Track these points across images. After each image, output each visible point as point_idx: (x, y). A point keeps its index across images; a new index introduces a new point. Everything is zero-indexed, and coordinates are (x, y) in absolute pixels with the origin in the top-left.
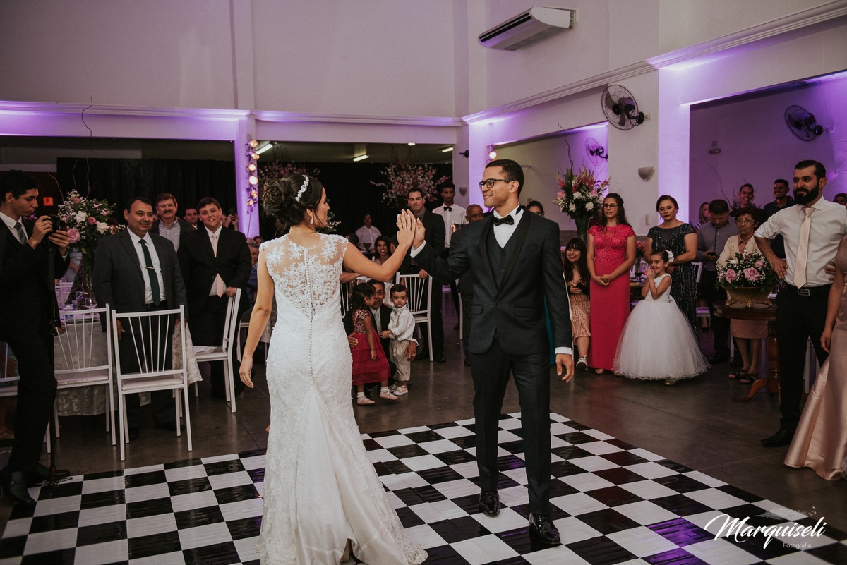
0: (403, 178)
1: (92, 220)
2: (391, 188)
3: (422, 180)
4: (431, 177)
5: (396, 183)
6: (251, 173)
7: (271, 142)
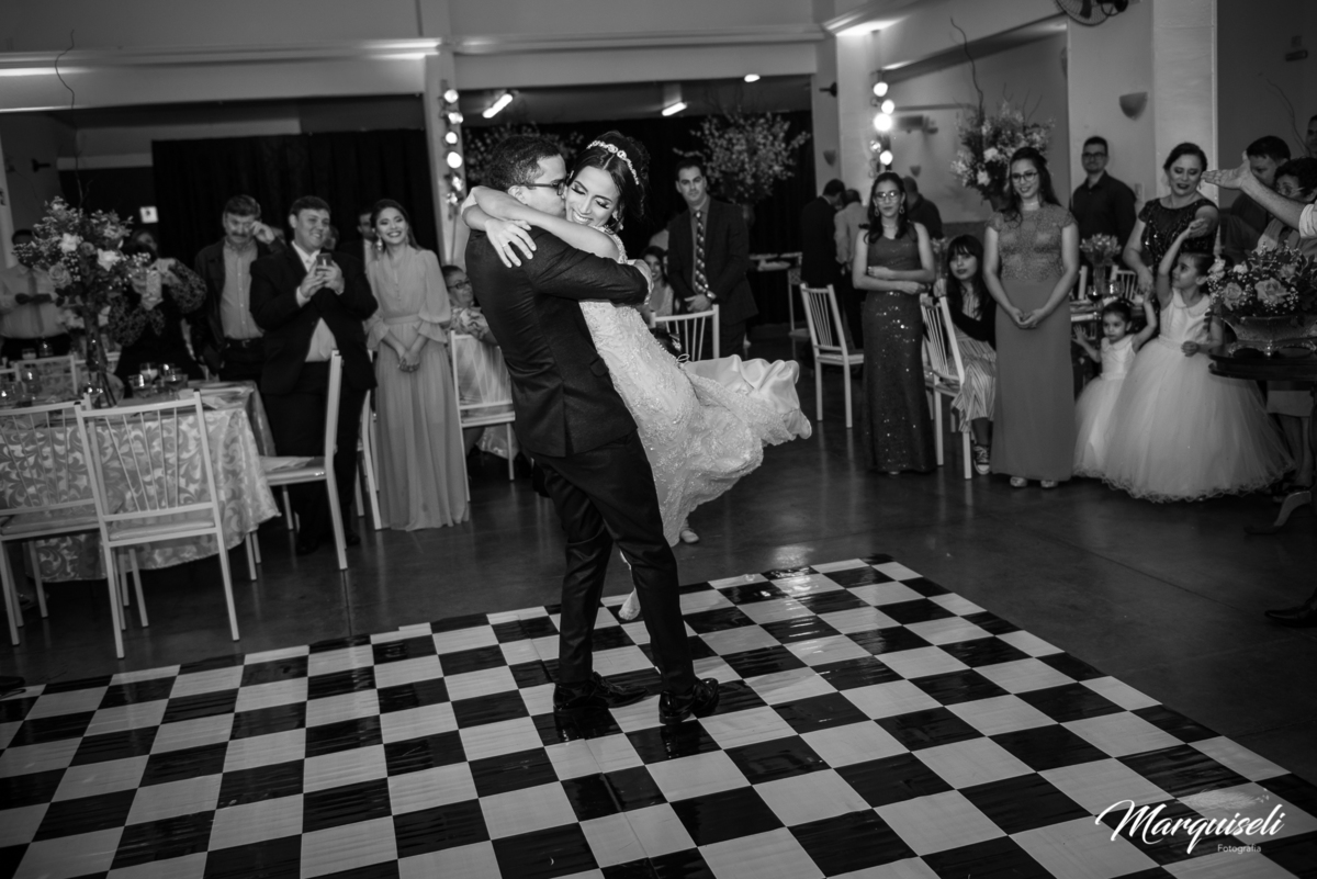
0: (730, 140)
1: (88, 248)
2: (709, 159)
3: (762, 141)
4: (782, 135)
5: (717, 149)
6: (450, 148)
7: (509, 91)
